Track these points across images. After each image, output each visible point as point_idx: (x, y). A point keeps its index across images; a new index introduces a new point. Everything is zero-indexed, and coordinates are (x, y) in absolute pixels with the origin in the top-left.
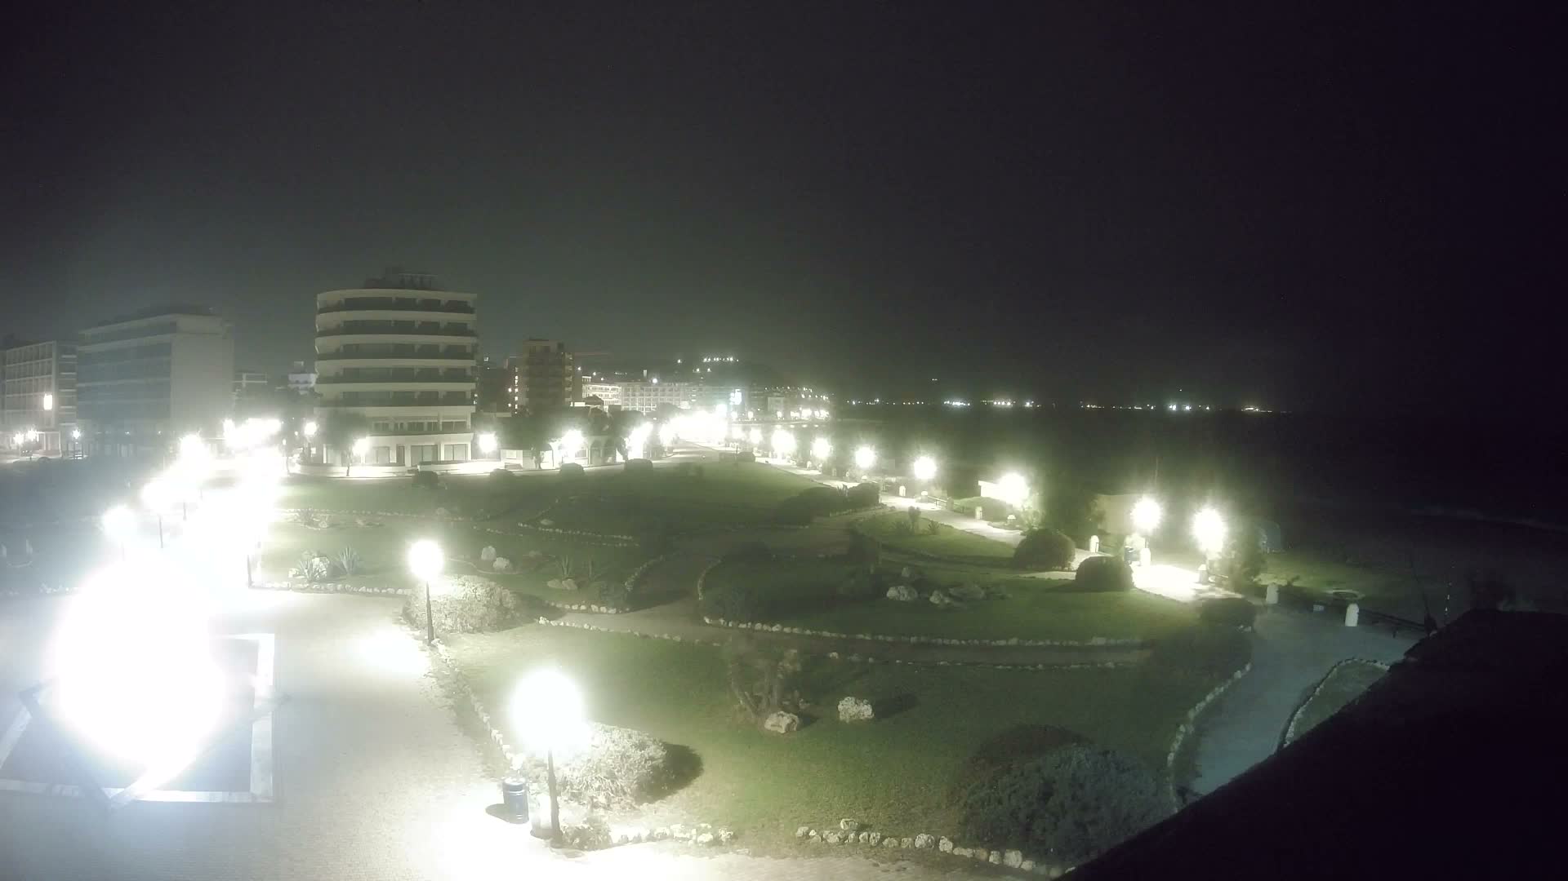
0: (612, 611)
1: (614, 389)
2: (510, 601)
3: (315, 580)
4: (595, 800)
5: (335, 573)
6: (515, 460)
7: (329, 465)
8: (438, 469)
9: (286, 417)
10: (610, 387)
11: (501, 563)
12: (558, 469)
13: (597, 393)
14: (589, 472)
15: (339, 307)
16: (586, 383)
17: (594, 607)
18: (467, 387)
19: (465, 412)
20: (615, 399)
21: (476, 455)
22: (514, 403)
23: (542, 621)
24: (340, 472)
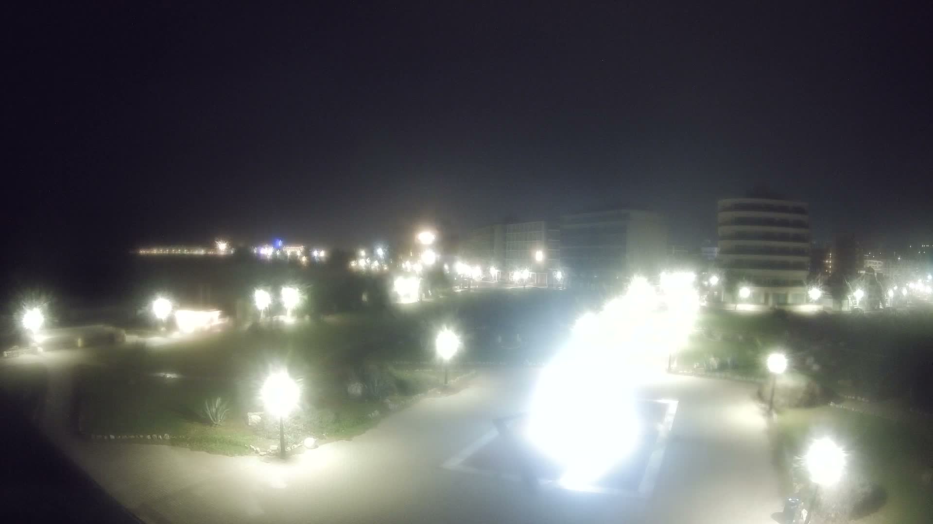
0: (867, 401)
1: (879, 263)
2: (817, 389)
3: (710, 371)
4: (829, 515)
5: (723, 367)
6: (830, 305)
7: (724, 303)
8: (788, 308)
9: (699, 273)
10: (878, 262)
11: (816, 367)
12: (850, 311)
13: (872, 265)
14: (866, 314)
15: (730, 209)
16: (866, 259)
17: (859, 398)
18: (805, 259)
19: (802, 274)
20: (879, 269)
21: (808, 301)
22: (828, 269)
23: (832, 404)
24: (731, 307)
